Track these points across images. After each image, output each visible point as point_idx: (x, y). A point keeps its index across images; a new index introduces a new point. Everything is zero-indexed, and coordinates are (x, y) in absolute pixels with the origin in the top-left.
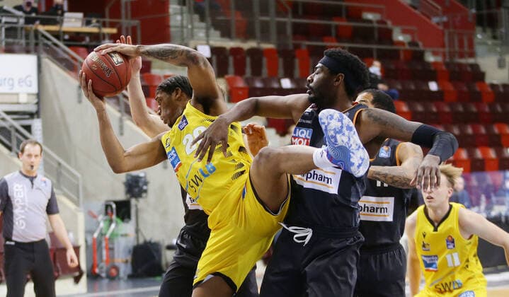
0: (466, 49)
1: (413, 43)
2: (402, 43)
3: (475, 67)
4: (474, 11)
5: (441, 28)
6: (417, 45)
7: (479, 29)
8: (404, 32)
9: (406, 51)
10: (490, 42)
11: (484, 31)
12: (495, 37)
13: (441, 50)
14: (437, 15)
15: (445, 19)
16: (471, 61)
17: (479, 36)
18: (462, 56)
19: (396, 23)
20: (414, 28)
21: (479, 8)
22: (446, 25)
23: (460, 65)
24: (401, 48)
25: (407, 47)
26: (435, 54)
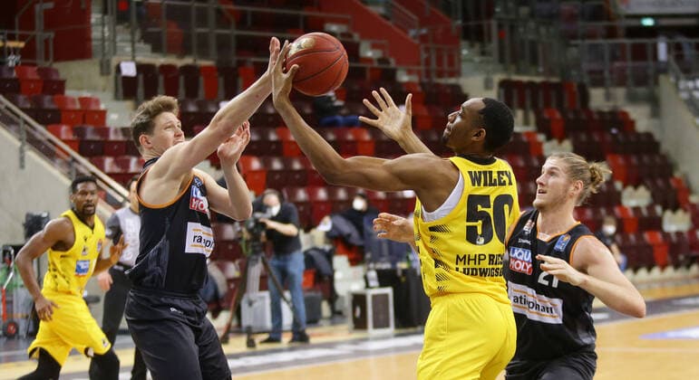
0: (446, 67)
1: (382, 61)
2: (369, 60)
3: (457, 88)
4: (459, 22)
5: (417, 42)
6: (387, 62)
7: (464, 43)
8: (374, 47)
9: (373, 69)
10: (477, 59)
11: (472, 46)
12: (483, 53)
13: (416, 68)
14: (412, 27)
15: (424, 31)
16: (452, 81)
17: (465, 52)
18: (440, 75)
19: (363, 37)
20: (384, 42)
21: (465, 19)
22: (423, 38)
23: (438, 85)
24: (368, 66)
25: (376, 65)
26: (410, 72)
